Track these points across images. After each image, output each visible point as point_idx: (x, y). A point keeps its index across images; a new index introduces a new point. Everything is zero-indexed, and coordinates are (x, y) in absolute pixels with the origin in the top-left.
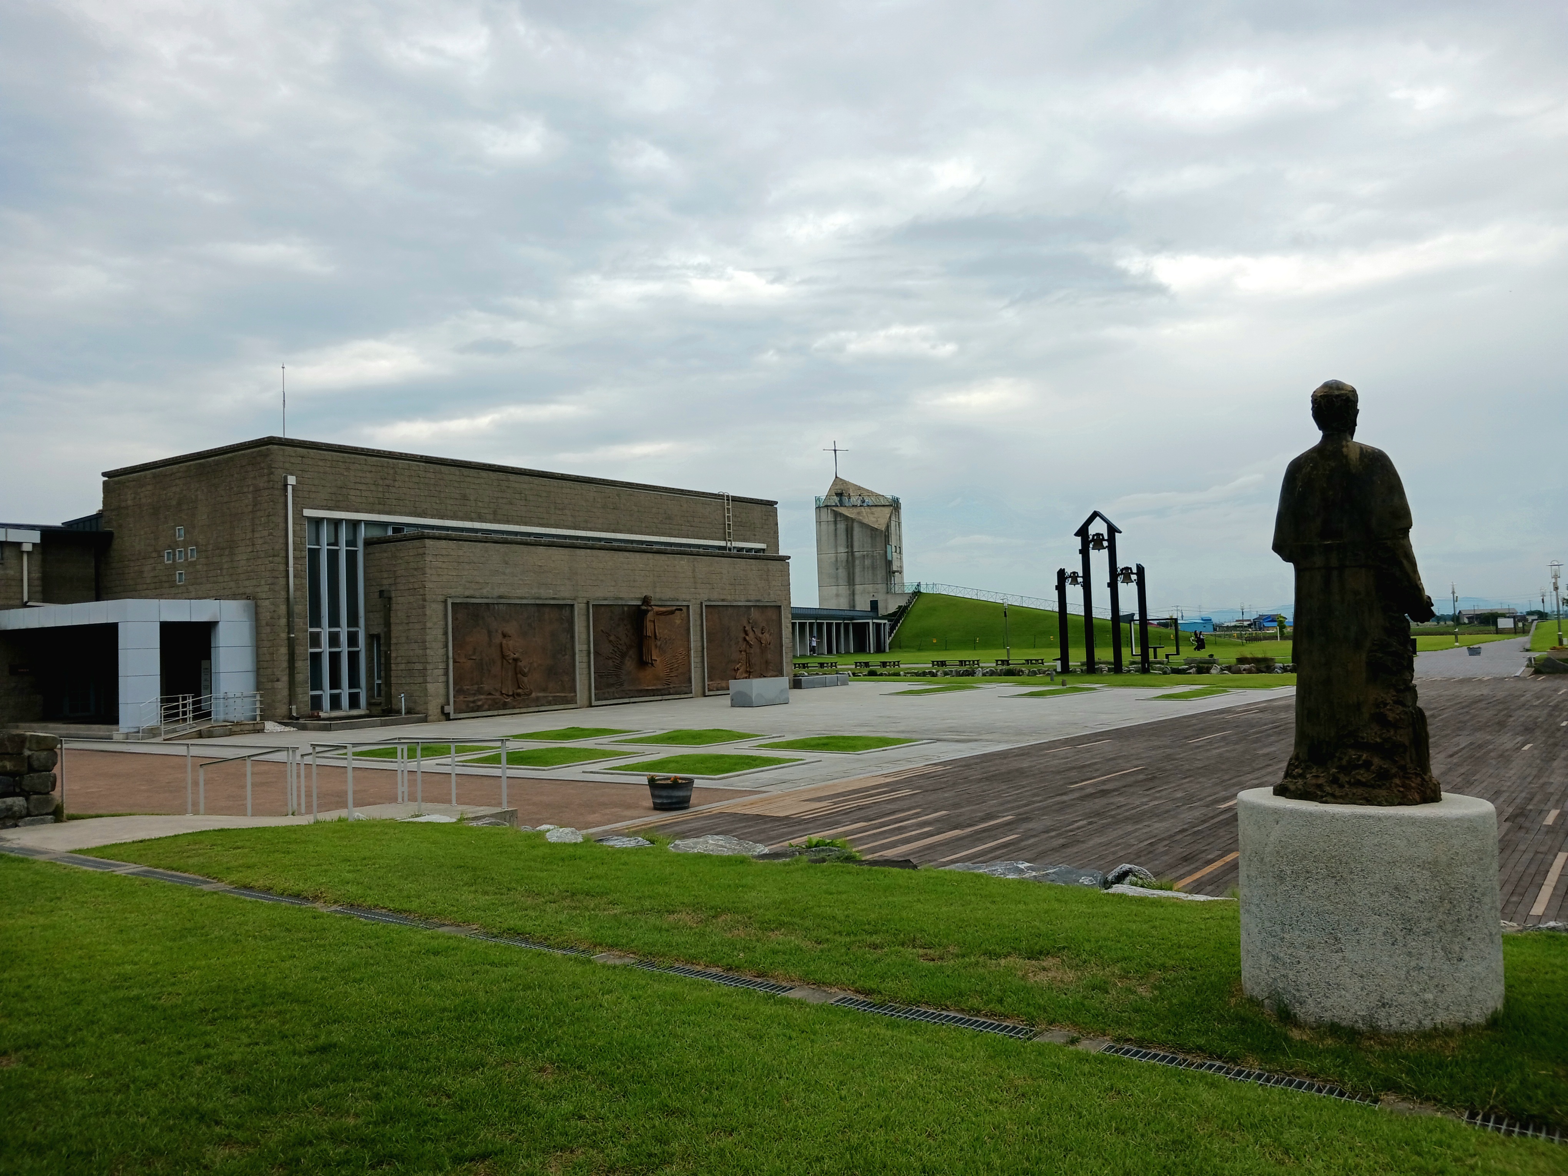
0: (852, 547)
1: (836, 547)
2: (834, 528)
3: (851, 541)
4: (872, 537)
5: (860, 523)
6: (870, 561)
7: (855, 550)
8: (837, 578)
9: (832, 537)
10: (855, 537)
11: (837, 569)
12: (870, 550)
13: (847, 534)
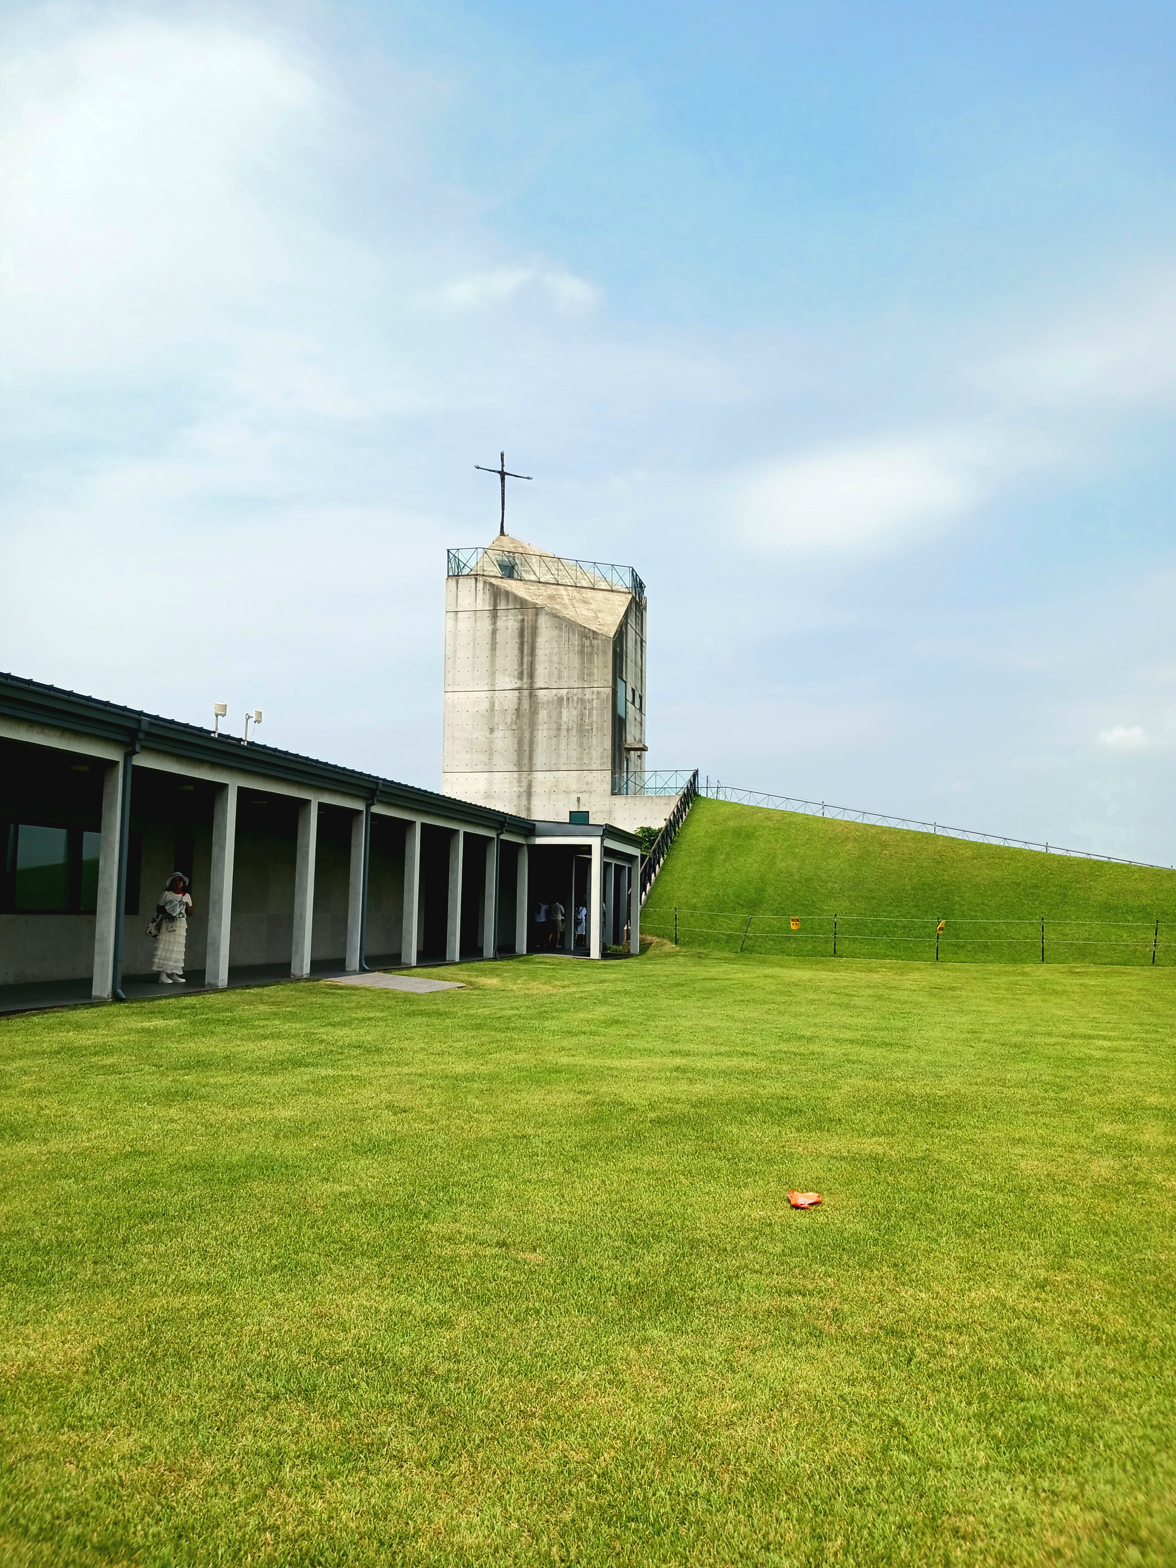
0: (531, 676)
1: (493, 674)
2: (490, 628)
3: (532, 664)
4: (586, 654)
5: (555, 616)
6: (575, 712)
7: (539, 683)
8: (490, 752)
9: (484, 652)
10: (542, 653)
11: (492, 730)
12: (576, 685)
13: (522, 644)
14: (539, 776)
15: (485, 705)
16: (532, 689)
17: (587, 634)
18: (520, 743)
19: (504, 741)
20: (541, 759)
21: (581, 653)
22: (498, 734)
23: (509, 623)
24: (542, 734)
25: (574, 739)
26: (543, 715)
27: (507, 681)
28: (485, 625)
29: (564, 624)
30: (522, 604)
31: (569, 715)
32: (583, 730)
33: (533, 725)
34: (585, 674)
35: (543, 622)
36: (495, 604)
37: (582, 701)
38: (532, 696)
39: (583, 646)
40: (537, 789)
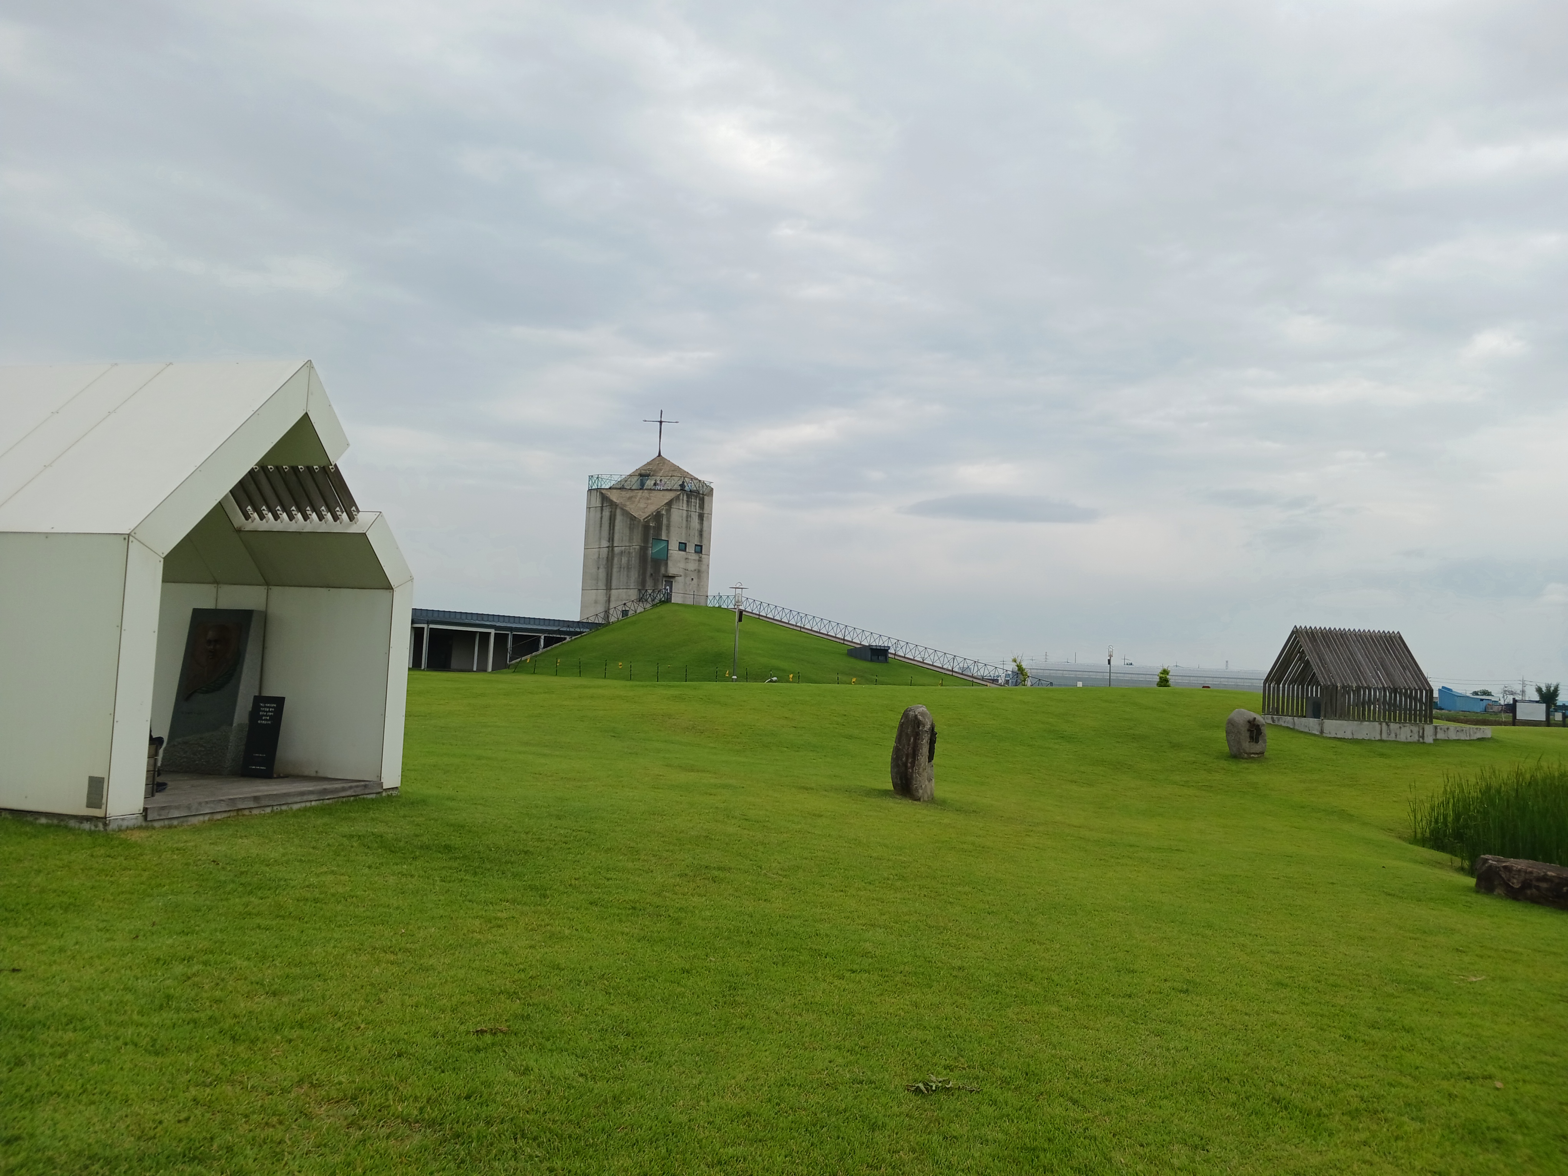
0: (613, 540)
2: (600, 516)
3: (613, 533)
5: (622, 509)
6: (626, 559)
7: (615, 544)
9: (598, 528)
10: (617, 528)
11: (598, 568)
12: (627, 544)
13: (610, 524)
14: (613, 592)
16: (613, 547)
17: (633, 518)
18: (607, 574)
19: (602, 574)
20: (614, 583)
21: (630, 528)
22: (601, 570)
23: (606, 513)
24: (615, 570)
25: (625, 573)
26: (616, 560)
27: (605, 543)
28: (599, 514)
29: (626, 513)
30: (612, 505)
31: (624, 560)
32: (628, 568)
33: (612, 565)
34: (631, 540)
35: (618, 512)
36: (602, 504)
37: (629, 552)
38: (613, 550)
39: (630, 524)
40: (612, 599)
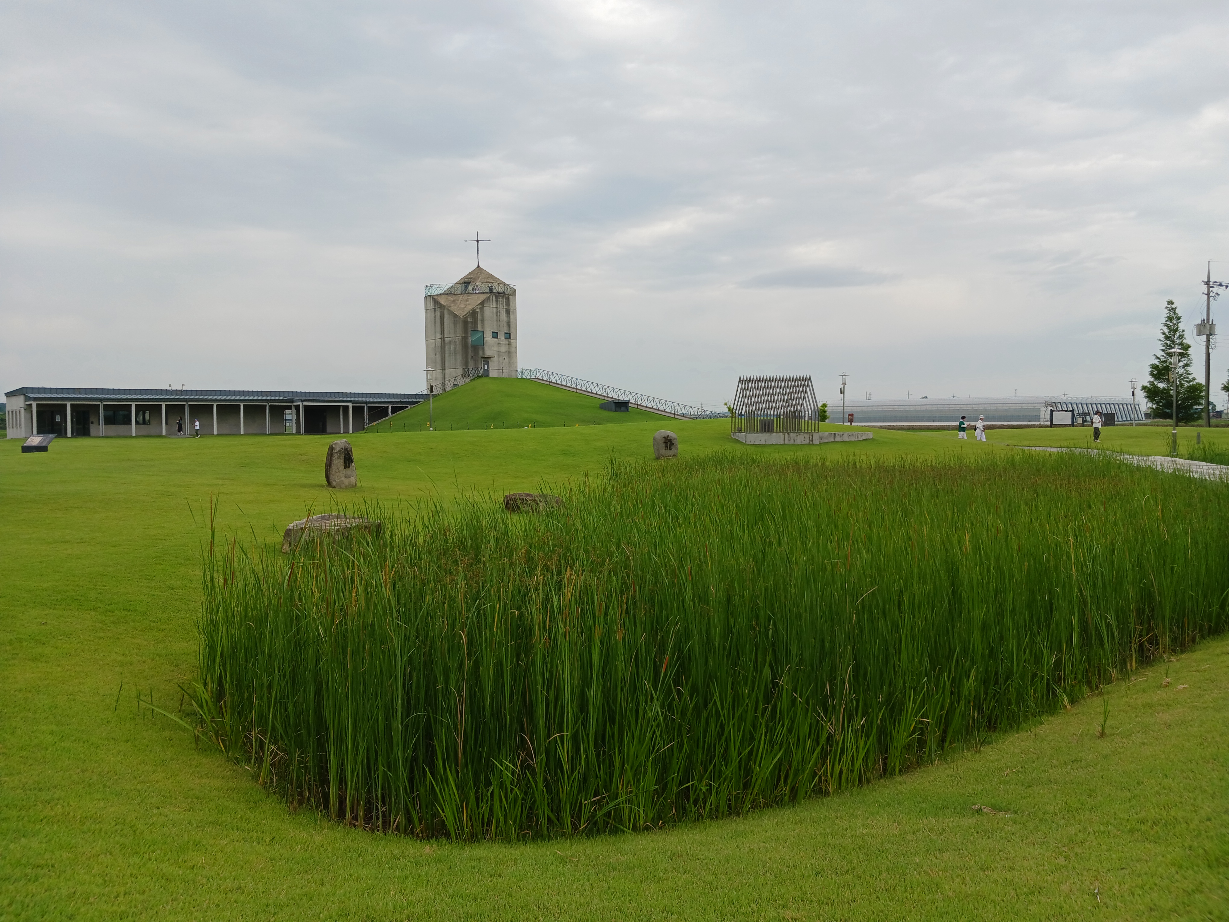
0: (444, 333)
3: (443, 328)
4: (455, 324)
5: (448, 310)
7: (445, 337)
8: (436, 363)
9: (434, 325)
10: (445, 324)
11: (436, 354)
12: (453, 336)
13: (441, 321)
14: (447, 371)
15: (434, 345)
16: (444, 338)
17: (455, 316)
18: (442, 359)
19: (438, 359)
20: (447, 364)
21: (454, 323)
22: (437, 356)
23: (438, 314)
24: (447, 355)
25: (454, 357)
26: (447, 347)
27: (439, 336)
28: (433, 315)
29: (451, 313)
30: (442, 307)
31: (452, 347)
32: (455, 354)
33: (444, 351)
34: (455, 332)
35: (446, 311)
36: (435, 306)
37: (455, 342)
38: (444, 340)
39: (455, 321)
40: (447, 376)
